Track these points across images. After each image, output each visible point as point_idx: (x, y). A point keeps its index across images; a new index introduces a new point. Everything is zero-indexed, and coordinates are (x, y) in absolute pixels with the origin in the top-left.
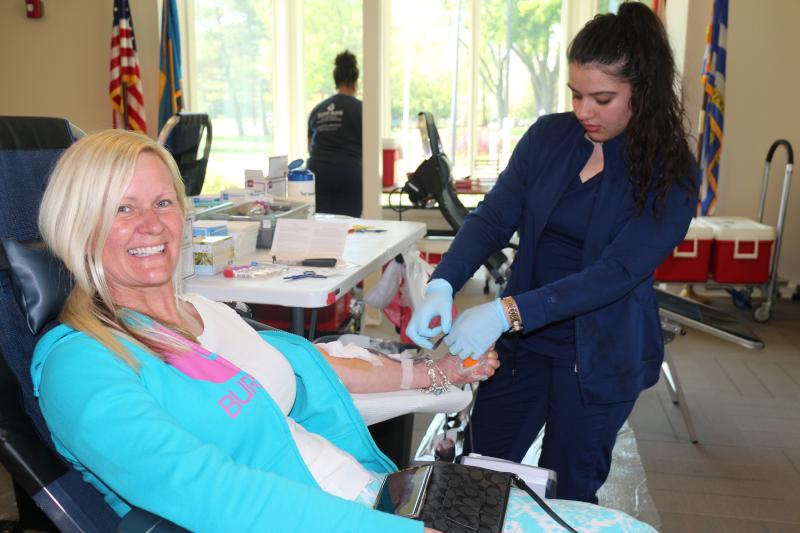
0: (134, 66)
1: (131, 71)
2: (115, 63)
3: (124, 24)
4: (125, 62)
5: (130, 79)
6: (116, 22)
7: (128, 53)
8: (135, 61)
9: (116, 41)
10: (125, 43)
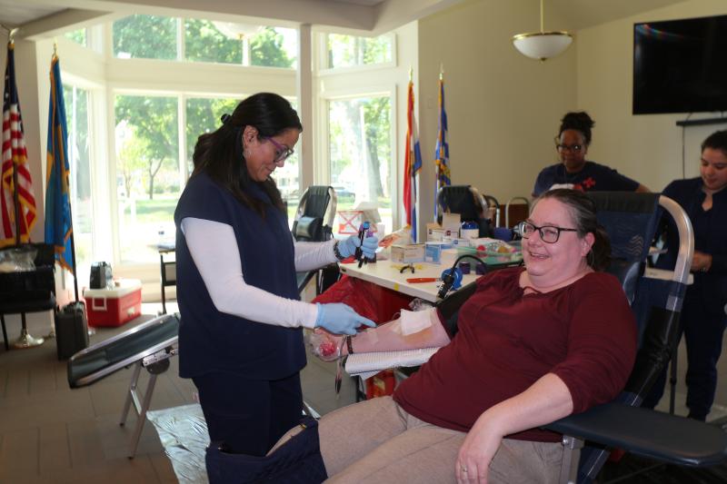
0: (23, 147)
1: (20, 152)
2: (6, 145)
3: (14, 109)
4: (15, 144)
5: (20, 159)
6: (6, 108)
7: (17, 135)
8: (23, 143)
9: (6, 126)
10: (16, 126)
